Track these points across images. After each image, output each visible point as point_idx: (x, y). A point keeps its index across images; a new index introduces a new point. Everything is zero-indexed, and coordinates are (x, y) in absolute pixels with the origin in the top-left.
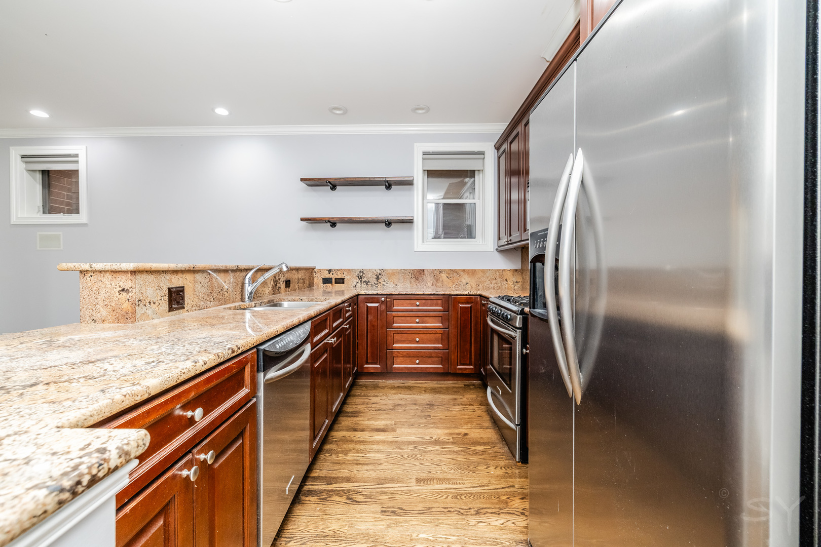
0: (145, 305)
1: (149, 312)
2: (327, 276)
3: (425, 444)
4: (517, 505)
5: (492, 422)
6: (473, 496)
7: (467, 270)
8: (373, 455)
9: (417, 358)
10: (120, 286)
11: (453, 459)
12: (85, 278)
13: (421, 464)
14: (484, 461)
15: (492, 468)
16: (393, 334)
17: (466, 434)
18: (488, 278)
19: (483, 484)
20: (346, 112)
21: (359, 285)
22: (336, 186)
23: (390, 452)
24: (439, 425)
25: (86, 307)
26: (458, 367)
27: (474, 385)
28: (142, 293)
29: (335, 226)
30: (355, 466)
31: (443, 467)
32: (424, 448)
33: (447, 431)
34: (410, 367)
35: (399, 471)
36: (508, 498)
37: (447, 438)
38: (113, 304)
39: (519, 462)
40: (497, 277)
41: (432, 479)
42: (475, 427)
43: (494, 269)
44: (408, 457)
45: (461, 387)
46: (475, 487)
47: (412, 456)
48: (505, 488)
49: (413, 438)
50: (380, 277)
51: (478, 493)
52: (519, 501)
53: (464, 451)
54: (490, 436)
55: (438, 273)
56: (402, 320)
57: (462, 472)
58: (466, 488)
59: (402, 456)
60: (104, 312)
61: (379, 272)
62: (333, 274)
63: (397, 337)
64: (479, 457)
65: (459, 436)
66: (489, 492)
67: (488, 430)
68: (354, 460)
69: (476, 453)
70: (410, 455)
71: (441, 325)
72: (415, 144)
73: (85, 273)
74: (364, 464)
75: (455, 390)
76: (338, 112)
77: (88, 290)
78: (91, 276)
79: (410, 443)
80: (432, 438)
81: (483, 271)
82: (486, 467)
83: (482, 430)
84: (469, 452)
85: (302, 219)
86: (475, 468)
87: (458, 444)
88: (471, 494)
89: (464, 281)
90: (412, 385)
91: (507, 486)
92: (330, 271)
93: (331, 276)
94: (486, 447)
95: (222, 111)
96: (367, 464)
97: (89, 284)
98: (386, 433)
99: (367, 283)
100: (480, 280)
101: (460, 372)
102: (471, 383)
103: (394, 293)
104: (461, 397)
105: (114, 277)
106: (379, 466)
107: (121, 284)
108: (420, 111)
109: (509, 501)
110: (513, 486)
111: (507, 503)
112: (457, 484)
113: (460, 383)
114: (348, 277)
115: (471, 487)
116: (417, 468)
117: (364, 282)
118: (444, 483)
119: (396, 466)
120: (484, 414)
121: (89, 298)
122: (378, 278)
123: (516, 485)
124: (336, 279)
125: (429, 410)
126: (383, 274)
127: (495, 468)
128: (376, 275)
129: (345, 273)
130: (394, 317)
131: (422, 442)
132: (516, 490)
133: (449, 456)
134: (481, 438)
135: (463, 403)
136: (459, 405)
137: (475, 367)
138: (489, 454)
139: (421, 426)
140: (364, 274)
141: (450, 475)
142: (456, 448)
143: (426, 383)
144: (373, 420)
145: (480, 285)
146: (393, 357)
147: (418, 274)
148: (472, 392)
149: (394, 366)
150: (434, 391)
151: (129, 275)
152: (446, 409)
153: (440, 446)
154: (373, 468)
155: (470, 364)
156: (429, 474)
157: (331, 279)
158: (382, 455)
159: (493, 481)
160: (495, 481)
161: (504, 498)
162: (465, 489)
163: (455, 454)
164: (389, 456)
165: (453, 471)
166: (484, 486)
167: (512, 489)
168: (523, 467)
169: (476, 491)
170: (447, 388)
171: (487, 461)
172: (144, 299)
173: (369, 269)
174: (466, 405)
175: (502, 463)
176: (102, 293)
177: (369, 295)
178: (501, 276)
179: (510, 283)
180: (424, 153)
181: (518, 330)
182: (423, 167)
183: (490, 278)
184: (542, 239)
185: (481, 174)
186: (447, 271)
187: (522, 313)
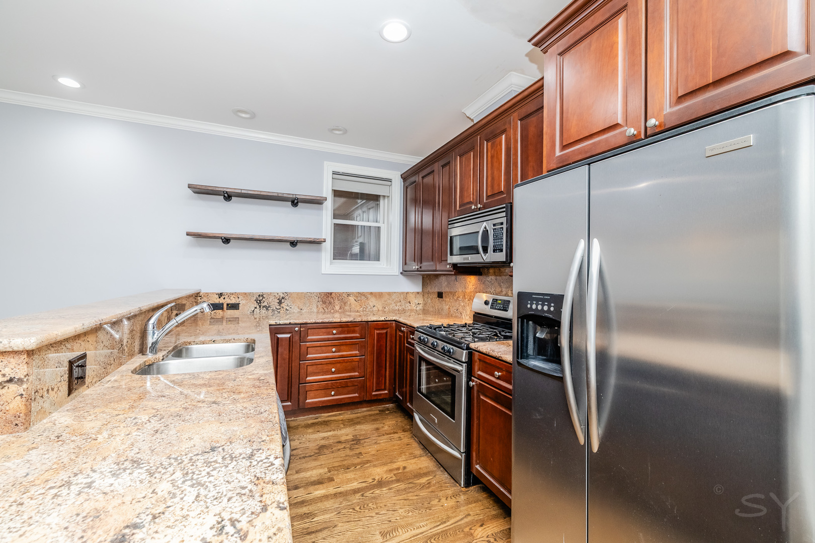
0: (42, 397)
1: (46, 405)
2: (217, 301)
3: (371, 489)
4: (480, 534)
5: (422, 449)
6: (441, 537)
7: (374, 293)
8: (322, 517)
9: (331, 390)
10: (3, 375)
11: (405, 500)
13: (377, 514)
14: (433, 494)
15: (443, 500)
16: (307, 366)
17: (405, 468)
18: (393, 300)
19: (444, 520)
20: (253, 116)
21: (257, 310)
22: (231, 197)
23: (339, 507)
24: (375, 463)
26: (374, 393)
27: (388, 409)
28: (40, 380)
29: (228, 243)
30: (308, 537)
31: (399, 511)
32: (372, 493)
33: (385, 468)
34: (324, 401)
35: (359, 530)
36: (471, 529)
37: (389, 476)
39: (463, 488)
40: (402, 299)
41: (395, 529)
42: (409, 457)
43: (399, 291)
44: (360, 508)
45: (377, 414)
46: (438, 526)
47: (364, 507)
48: (463, 518)
49: (355, 485)
50: (283, 301)
51: (444, 531)
52: (480, 529)
53: (411, 488)
54: (427, 465)
55: (346, 296)
56: (317, 350)
57: (420, 512)
58: (431, 529)
59: (354, 509)
61: (282, 295)
62: (224, 298)
63: (310, 369)
64: (427, 490)
65: (400, 472)
66: (452, 528)
67: (422, 458)
68: (303, 529)
69: (423, 487)
70: (362, 506)
71: (357, 352)
72: (325, 162)
74: (317, 531)
75: (373, 418)
76: (244, 115)
79: (355, 491)
80: (374, 479)
81: (390, 294)
82: (438, 500)
83: (416, 459)
84: (416, 487)
85: (188, 234)
86: (429, 503)
87: (403, 481)
88: (438, 534)
89: (372, 304)
90: (327, 419)
91: (464, 516)
92: (221, 295)
93: (221, 301)
94: (428, 478)
95: (69, 82)
96: (320, 530)
98: (325, 485)
99: (267, 308)
100: (386, 303)
101: (375, 398)
102: (384, 407)
103: (309, 322)
104: (382, 425)
106: (335, 529)
107: (7, 371)
108: (337, 132)
109: (472, 531)
110: (469, 515)
111: (472, 534)
112: (421, 527)
113: (375, 410)
114: (244, 302)
115: (435, 527)
116: (375, 519)
117: (264, 307)
118: (409, 530)
119: (353, 524)
120: (412, 441)
122: (280, 303)
123: (471, 513)
124: (228, 305)
125: (357, 446)
126: (287, 297)
127: (446, 499)
128: (278, 299)
129: (241, 297)
130: (308, 347)
131: (366, 486)
132: (473, 518)
133: (401, 497)
134: (420, 468)
135: (387, 432)
136: (384, 435)
137: (389, 391)
138: (434, 485)
139: (357, 467)
140: (264, 298)
141: (410, 519)
142: (402, 486)
143: (340, 414)
144: (303, 472)
145: (386, 308)
146: (307, 392)
147: (327, 298)
148: (389, 417)
149: (307, 401)
150: (352, 422)
151: (25, 356)
152: (374, 442)
153: (386, 487)
154: (329, 533)
155: (385, 389)
156: (390, 524)
157: (223, 304)
158: (332, 514)
159: (450, 513)
160: (452, 513)
161: (467, 529)
162: (431, 531)
163: (404, 492)
164: (340, 513)
165: (410, 514)
166: (445, 522)
167: (470, 518)
168: (468, 491)
169: (440, 530)
170: (365, 417)
171: (436, 493)
172: (42, 387)
173: (271, 293)
174: (390, 434)
175: (450, 492)
177: (280, 325)
178: (405, 298)
179: (413, 305)
180: (334, 173)
181: (464, 365)
182: (332, 187)
183: (395, 301)
184: (543, 301)
185: (386, 200)
186: (355, 294)
187: (468, 348)
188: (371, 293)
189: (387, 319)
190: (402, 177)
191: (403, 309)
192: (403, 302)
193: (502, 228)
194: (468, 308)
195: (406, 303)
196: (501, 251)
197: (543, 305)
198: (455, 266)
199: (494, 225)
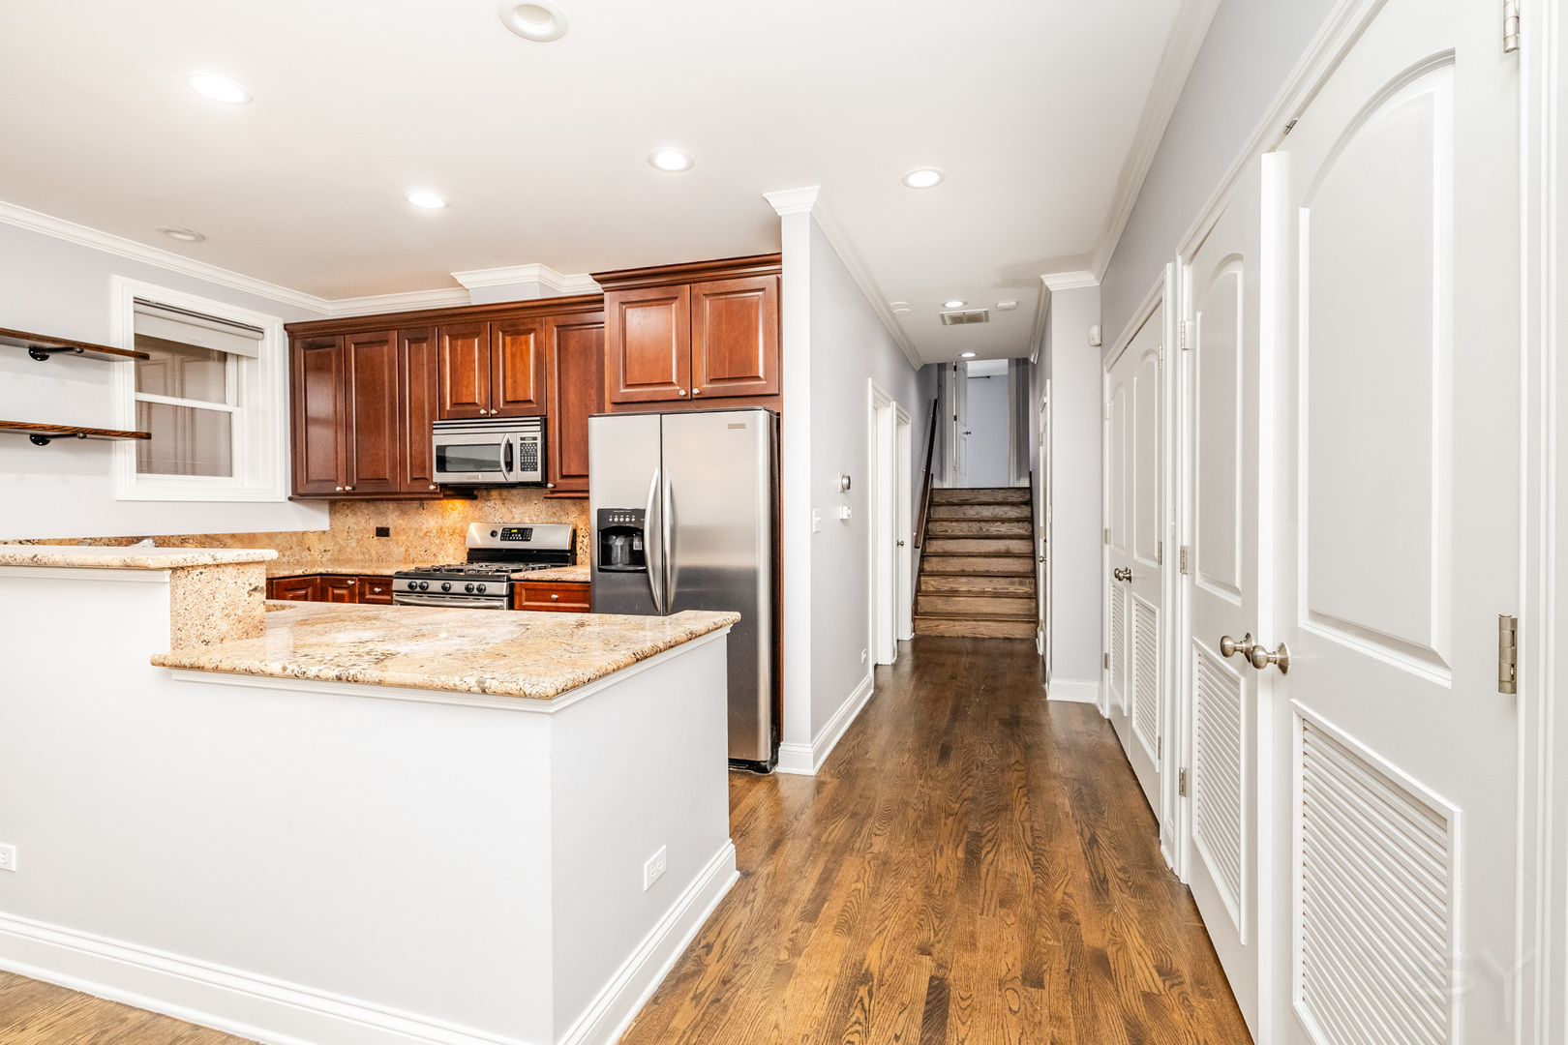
7: (239, 535)
10: (250, 584)
12: (189, 577)
25: (190, 623)
38: (239, 612)
43: (288, 531)
60: (224, 626)
73: (189, 569)
77: (194, 595)
78: (201, 573)
97: (197, 587)
105: (241, 571)
107: (253, 580)
108: (181, 237)
121: (196, 607)
176: (221, 599)
178: (300, 543)
179: (315, 553)
180: (137, 301)
181: (505, 599)
182: (135, 327)
183: (281, 547)
184: (619, 515)
185: (244, 364)
186: (199, 538)
187: (509, 579)
188: (233, 536)
189: (307, 573)
190: (285, 329)
191: (298, 561)
192: (296, 549)
193: (536, 444)
194: (449, 545)
195: (303, 550)
196: (536, 470)
197: (619, 518)
198: (443, 486)
199: (522, 439)
